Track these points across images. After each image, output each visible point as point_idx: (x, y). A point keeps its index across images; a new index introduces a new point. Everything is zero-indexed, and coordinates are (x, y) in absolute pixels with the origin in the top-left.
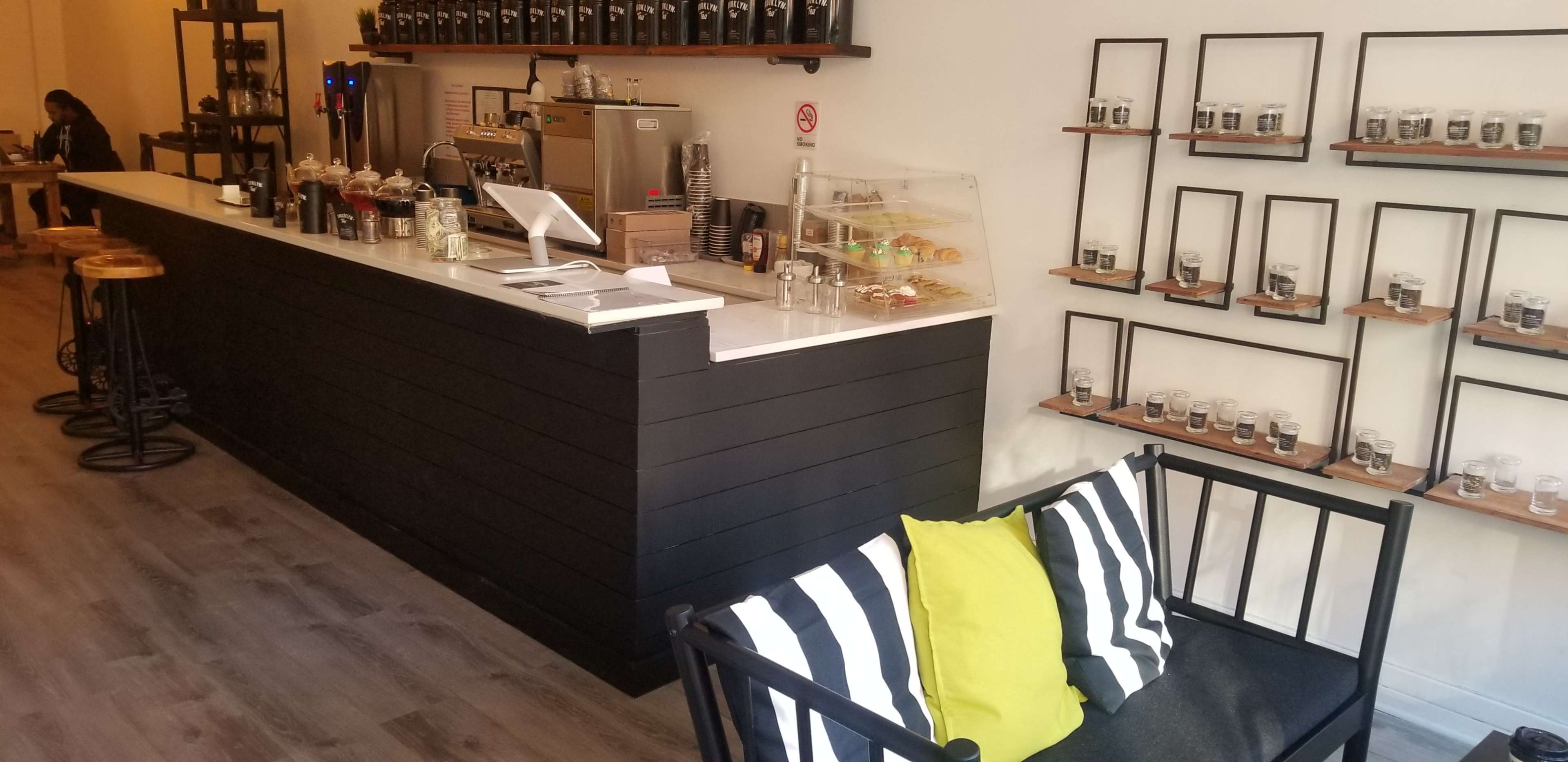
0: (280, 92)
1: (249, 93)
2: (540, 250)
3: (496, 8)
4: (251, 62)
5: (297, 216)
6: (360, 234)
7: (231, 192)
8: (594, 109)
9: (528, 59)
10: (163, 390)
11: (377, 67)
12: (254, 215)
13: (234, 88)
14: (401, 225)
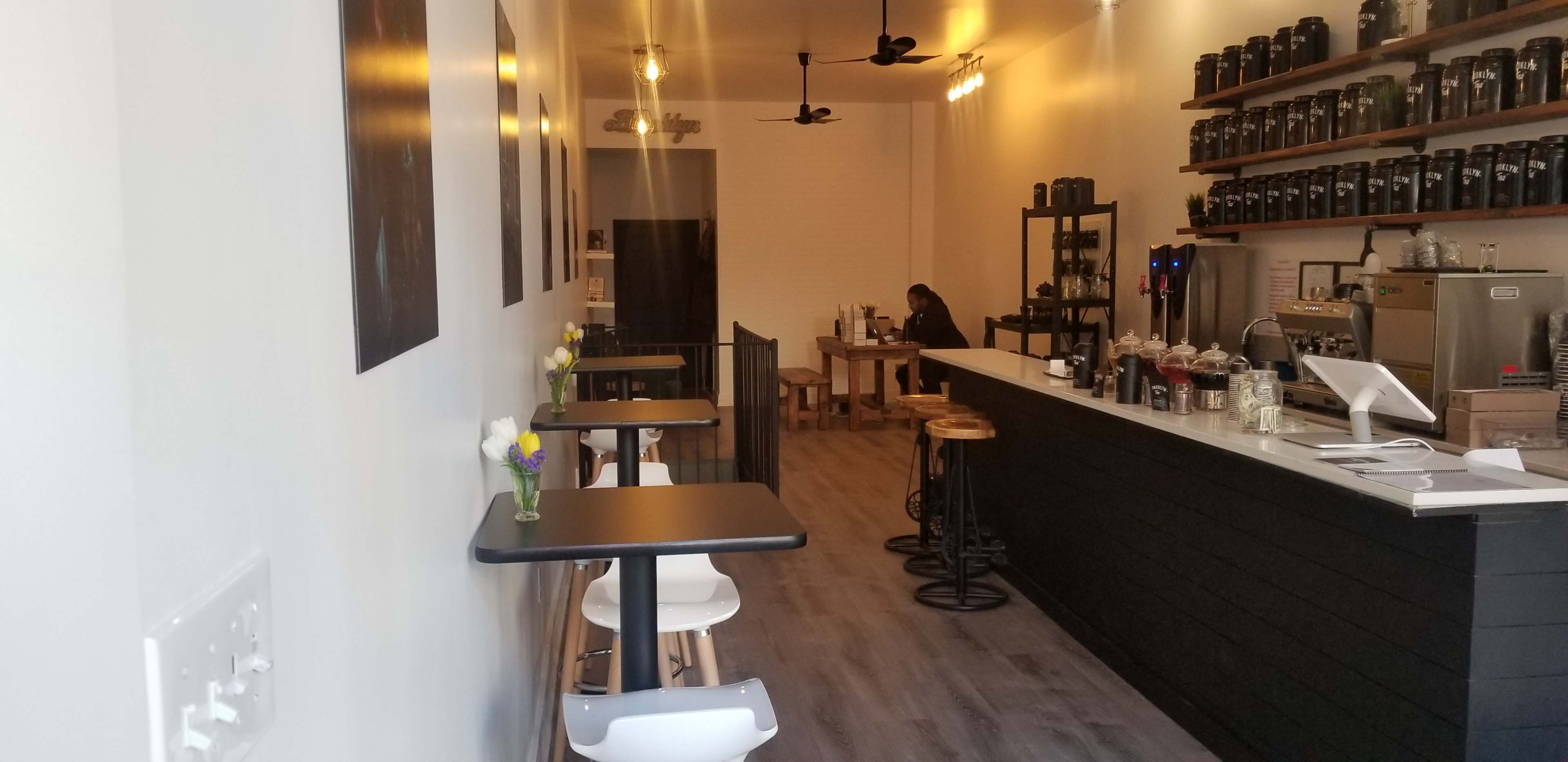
0: (1108, 276)
1: (1080, 279)
2: (1362, 425)
3: (1331, 182)
4: (1085, 251)
5: (1114, 388)
6: (1172, 405)
7: (1058, 366)
8: (1437, 278)
9: (1362, 231)
10: (986, 541)
11: (1202, 247)
12: (1075, 386)
13: (1068, 275)
14: (1213, 397)
